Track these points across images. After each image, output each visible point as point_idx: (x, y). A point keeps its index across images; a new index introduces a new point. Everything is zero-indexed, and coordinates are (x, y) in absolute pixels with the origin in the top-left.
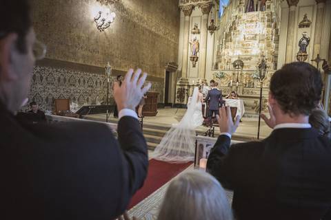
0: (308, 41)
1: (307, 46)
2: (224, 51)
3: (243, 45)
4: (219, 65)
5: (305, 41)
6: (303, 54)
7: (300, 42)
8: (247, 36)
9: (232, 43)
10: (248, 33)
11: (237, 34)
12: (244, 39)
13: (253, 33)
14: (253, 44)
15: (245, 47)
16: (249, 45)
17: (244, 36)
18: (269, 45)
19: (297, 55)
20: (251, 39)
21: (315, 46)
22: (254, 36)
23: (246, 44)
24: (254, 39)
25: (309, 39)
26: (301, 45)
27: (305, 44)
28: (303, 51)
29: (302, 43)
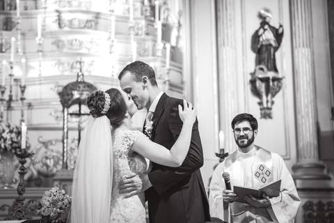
0: (279, 36)
5: (268, 36)
6: (271, 74)
7: (256, 37)
8: (66, 17)
10: (67, 5)
11: (29, 8)
12: (59, 24)
13: (85, 9)
14: (91, 42)
15: (65, 50)
16: (81, 43)
17: (57, 14)
18: (145, 50)
19: (249, 78)
20: (82, 25)
21: (298, 52)
22: (90, 17)
23: (68, 41)
24: (90, 28)
25: (280, 31)
26: (259, 46)
27: (270, 45)
28: (267, 67)
29: (261, 39)
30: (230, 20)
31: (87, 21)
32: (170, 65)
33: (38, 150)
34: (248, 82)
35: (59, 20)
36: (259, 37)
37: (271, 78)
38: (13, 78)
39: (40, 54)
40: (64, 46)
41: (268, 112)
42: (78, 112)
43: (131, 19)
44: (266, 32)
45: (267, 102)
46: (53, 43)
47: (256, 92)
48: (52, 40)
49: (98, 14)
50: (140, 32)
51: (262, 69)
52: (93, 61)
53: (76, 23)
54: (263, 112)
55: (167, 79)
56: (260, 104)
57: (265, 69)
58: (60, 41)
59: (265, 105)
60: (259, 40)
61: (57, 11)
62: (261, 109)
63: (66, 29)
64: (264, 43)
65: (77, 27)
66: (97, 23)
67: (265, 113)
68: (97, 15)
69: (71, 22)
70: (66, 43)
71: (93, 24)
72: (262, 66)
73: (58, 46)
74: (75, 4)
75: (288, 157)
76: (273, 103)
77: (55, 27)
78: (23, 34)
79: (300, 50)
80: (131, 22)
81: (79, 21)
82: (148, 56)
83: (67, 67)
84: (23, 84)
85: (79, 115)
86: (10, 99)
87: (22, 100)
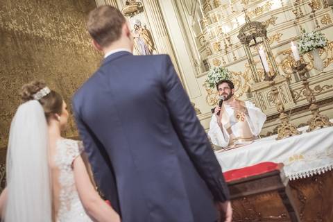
4: (210, 61)
9: (221, 8)
33: (247, 72)
38: (224, 34)
42: (254, 43)
78: (224, 6)
84: (228, 37)
85: (256, 44)
86: (226, 47)
87: (231, 45)
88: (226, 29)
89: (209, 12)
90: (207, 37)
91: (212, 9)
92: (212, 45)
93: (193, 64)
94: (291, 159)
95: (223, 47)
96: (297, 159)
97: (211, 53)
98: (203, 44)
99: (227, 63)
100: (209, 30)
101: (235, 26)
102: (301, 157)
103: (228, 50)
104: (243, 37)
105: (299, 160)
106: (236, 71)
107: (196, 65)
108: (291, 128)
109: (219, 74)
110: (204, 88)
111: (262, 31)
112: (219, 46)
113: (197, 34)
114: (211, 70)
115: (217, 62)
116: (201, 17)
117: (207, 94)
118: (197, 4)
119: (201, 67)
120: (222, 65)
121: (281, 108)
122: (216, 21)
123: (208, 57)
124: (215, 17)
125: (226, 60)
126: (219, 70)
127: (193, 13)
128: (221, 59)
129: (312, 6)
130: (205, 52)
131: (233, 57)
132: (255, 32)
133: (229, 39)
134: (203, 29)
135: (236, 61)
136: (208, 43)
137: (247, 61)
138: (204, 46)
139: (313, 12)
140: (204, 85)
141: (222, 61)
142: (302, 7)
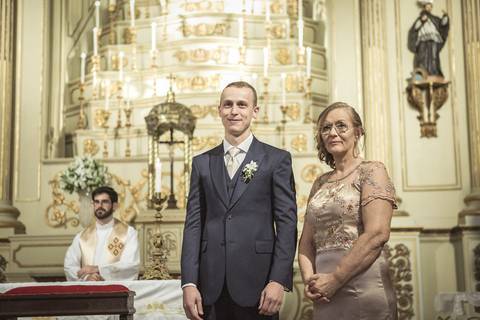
0: (443, 29)
1: (440, 46)
2: (99, 82)
3: (180, 56)
4: (81, 140)
5: (430, 29)
6: (432, 80)
7: (414, 32)
8: (191, 22)
9: (133, 48)
10: (195, 7)
11: (151, 15)
12: (184, 32)
13: (216, 11)
14: (219, 51)
15: (188, 63)
16: (206, 54)
17: (181, 20)
18: (287, 57)
19: (406, 85)
20: (211, 32)
21: (471, 47)
22: (219, 20)
23: (192, 52)
24: (221, 33)
25: (445, 22)
26: (417, 44)
27: (432, 41)
28: (427, 70)
29: (420, 34)
30: (377, 12)
31: (217, 26)
32: (312, 71)
33: (141, 186)
34: (404, 90)
35: (184, 26)
36: (417, 31)
37: (431, 84)
38: (122, 100)
39: (155, 70)
40: (186, 57)
41: (430, 128)
42: (169, 140)
43: (268, 19)
44: (426, 24)
45: (429, 115)
46: (174, 56)
47: (414, 104)
48: (174, 52)
49: (230, 15)
50: (284, 35)
51: (420, 73)
52: (218, 75)
53: (203, 29)
54: (424, 129)
55: (308, 91)
56: (420, 118)
57: (424, 73)
58: (182, 52)
59: (426, 120)
60: (417, 36)
61: (181, 16)
62: (421, 125)
63: (192, 37)
64: (423, 39)
65: (203, 33)
66: (229, 27)
67: (426, 131)
68: (229, 18)
69: (197, 27)
70: (189, 54)
71: (224, 28)
72: (419, 70)
73: (180, 59)
74: (204, 5)
75: (459, 186)
76: (437, 117)
77: (179, 36)
78: (140, 47)
79: (473, 44)
80: (268, 24)
81: (207, 27)
82: (291, 63)
83: (187, 84)
84: (128, 107)
85: (171, 143)
86: (119, 126)
87: (128, 126)
88: (130, 93)
89: (109, 46)
90: (88, 93)
91: (116, 43)
92: (93, 112)
93: (45, 133)
94: (149, 306)
95: (112, 123)
96: (156, 308)
97: (86, 126)
98: (77, 102)
99: (111, 156)
100: (96, 81)
101: (149, 94)
102: (162, 307)
103: (120, 132)
104: (154, 122)
105: (158, 310)
106: (122, 177)
107: (49, 137)
108: (162, 270)
109: (89, 171)
110: (50, 189)
111: (188, 125)
112: (107, 119)
113: (71, 78)
114: (78, 160)
115: (92, 148)
116: (91, 48)
117: (51, 201)
118: (91, 20)
119: (59, 145)
120: (99, 156)
121: (159, 242)
122: (116, 69)
123: (78, 132)
124: (117, 62)
125: (111, 151)
126: (92, 165)
127: (76, 35)
128: (100, 144)
129: (284, 112)
130: (75, 119)
131: (125, 148)
132: (176, 122)
133: (129, 113)
134: (87, 73)
135: (128, 159)
136: (86, 105)
137: (145, 166)
138: (78, 108)
139: (284, 122)
140: (51, 182)
141: (102, 150)
142: (270, 106)
